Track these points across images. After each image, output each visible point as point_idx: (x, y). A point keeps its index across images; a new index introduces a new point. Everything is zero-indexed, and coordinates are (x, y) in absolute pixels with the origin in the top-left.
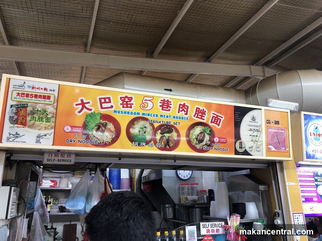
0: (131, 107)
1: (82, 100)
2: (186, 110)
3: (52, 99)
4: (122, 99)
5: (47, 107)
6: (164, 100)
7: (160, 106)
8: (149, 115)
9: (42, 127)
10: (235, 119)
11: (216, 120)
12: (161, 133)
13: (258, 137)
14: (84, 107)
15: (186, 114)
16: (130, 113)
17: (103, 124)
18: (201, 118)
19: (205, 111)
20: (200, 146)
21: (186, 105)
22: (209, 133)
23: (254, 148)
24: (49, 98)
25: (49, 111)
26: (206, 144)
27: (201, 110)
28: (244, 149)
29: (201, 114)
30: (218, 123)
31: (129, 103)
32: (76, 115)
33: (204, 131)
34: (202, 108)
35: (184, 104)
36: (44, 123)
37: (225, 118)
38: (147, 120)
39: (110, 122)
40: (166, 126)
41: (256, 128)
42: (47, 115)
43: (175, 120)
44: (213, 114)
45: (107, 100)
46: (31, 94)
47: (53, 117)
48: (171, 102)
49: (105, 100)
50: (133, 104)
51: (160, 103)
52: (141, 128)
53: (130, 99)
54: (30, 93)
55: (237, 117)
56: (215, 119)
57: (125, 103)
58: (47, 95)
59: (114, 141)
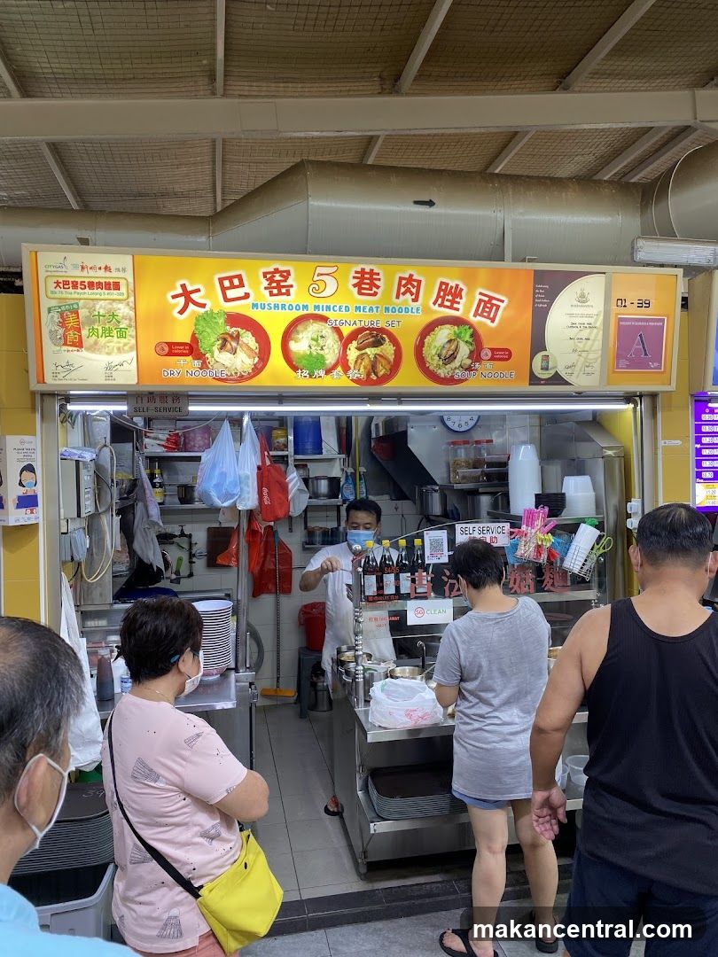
0: (288, 293)
1: (183, 286)
2: (414, 290)
3: (123, 289)
4: (268, 276)
5: (115, 305)
6: (363, 270)
7: (355, 286)
8: (328, 308)
9: (113, 349)
10: (534, 303)
11: (487, 310)
12: (358, 349)
13: (590, 342)
14: (189, 300)
15: (415, 300)
16: (287, 307)
17: (231, 336)
18: (451, 307)
19: (461, 290)
20: (446, 371)
21: (414, 278)
22: (470, 340)
23: (577, 368)
24: (117, 286)
25: (121, 315)
26: (461, 366)
27: (452, 287)
28: (553, 372)
29: (450, 298)
30: (491, 316)
31: (282, 284)
32: (174, 319)
33: (458, 336)
34: (452, 283)
35: (411, 276)
36: (115, 339)
37: (509, 301)
38: (324, 319)
39: (247, 330)
40: (368, 332)
41: (586, 320)
42: (119, 322)
43: (390, 317)
44: (481, 294)
45: (236, 282)
46: (82, 282)
47: (130, 326)
48: (378, 274)
49: (231, 282)
50: (292, 286)
51: (354, 277)
52: (312, 339)
53: (285, 274)
54: (79, 280)
55: (539, 298)
56: (485, 307)
57: (274, 285)
58: (111, 281)
59: (257, 370)
